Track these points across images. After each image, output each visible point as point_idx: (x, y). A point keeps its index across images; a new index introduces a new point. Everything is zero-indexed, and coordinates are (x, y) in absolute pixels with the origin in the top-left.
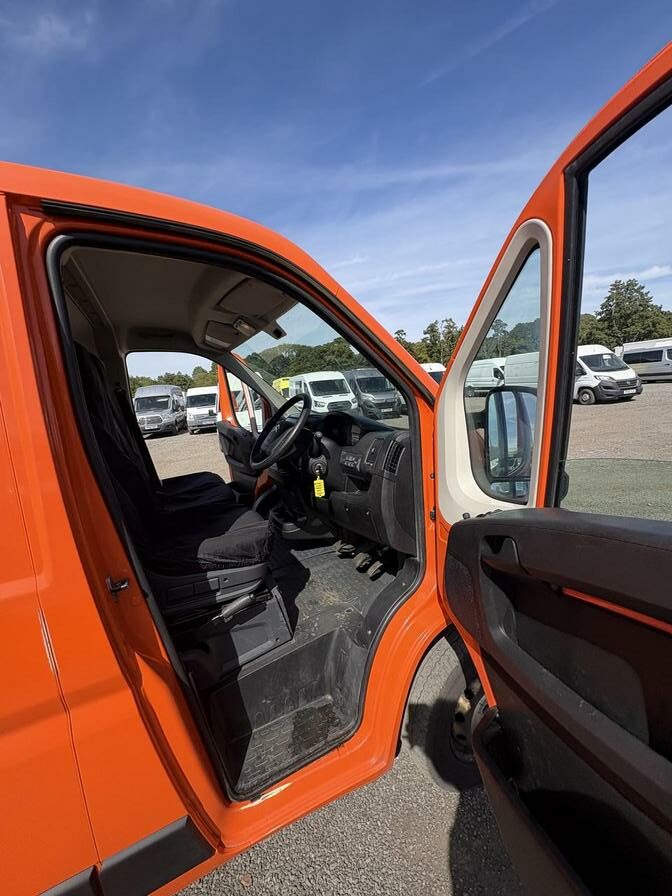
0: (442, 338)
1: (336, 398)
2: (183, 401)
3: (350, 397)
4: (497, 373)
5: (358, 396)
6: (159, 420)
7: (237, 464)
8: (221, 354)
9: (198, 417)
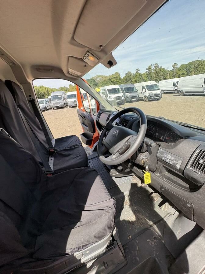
0: (153, 71)
1: (117, 95)
2: (66, 97)
3: (121, 95)
4: (174, 85)
5: (124, 94)
6: (59, 103)
7: (85, 127)
8: (77, 79)
9: (71, 102)
